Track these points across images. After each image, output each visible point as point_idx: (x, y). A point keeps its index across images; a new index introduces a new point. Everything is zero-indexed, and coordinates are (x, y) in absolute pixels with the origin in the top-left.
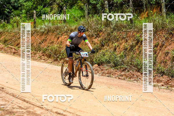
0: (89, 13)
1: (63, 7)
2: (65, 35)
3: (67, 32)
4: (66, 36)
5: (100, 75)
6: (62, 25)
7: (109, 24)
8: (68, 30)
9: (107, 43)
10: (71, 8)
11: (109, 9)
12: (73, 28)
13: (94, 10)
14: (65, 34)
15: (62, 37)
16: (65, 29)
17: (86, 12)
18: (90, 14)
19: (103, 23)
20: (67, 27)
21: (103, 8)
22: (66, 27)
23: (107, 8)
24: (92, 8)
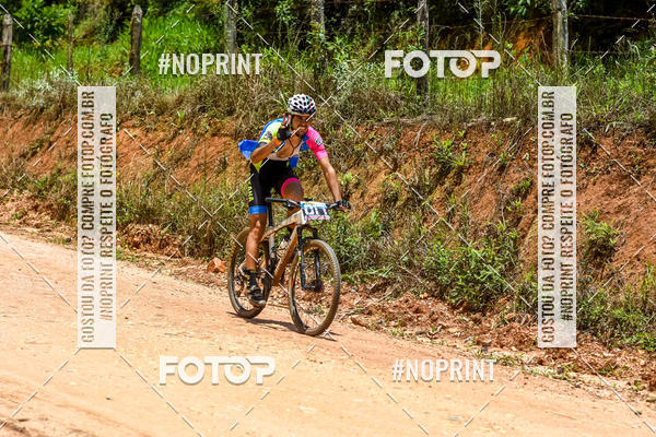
0: (240, 40)
1: (133, 7)
2: (134, 126)
3: (144, 114)
4: (137, 132)
5: (275, 303)
6: (124, 81)
7: (326, 89)
8: (149, 107)
9: (310, 169)
10: (163, 13)
11: (327, 26)
12: (170, 97)
13: (263, 24)
14: (136, 121)
15: (121, 133)
16: (136, 101)
17: (230, 32)
18: (243, 42)
19: (298, 82)
20: (145, 92)
21: (302, 17)
22: (139, 94)
23: (319, 20)
24: (256, 17)
